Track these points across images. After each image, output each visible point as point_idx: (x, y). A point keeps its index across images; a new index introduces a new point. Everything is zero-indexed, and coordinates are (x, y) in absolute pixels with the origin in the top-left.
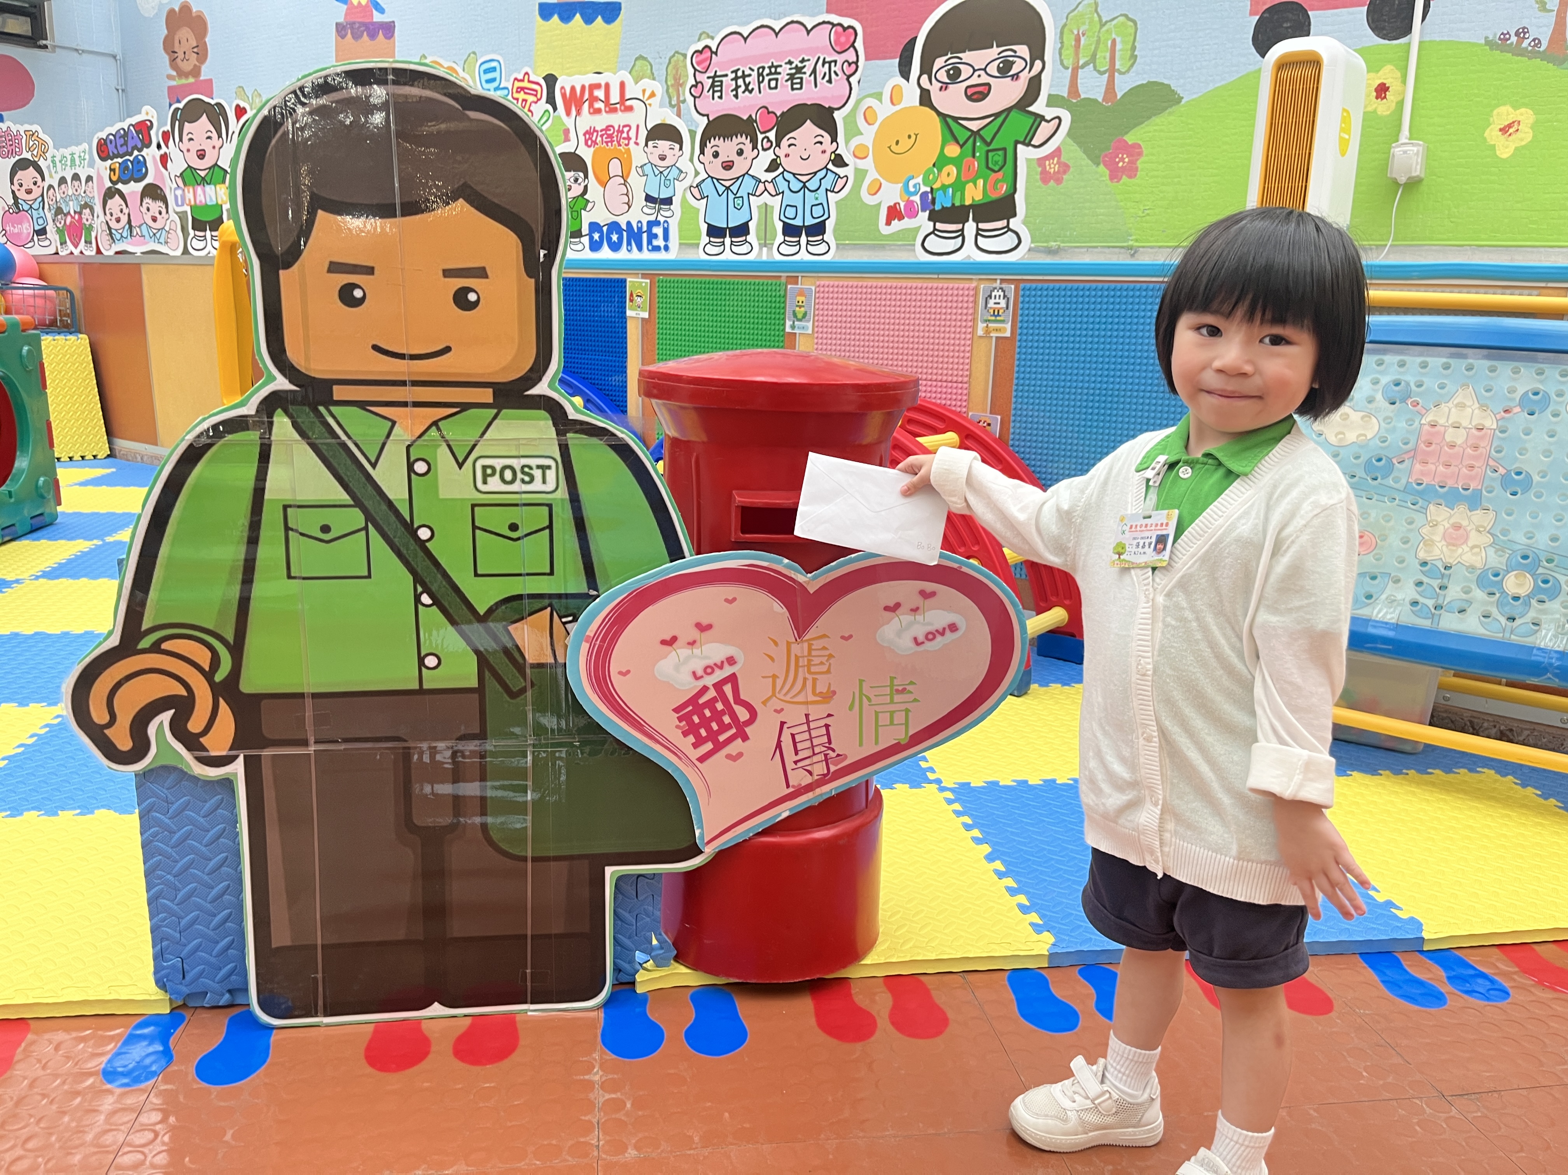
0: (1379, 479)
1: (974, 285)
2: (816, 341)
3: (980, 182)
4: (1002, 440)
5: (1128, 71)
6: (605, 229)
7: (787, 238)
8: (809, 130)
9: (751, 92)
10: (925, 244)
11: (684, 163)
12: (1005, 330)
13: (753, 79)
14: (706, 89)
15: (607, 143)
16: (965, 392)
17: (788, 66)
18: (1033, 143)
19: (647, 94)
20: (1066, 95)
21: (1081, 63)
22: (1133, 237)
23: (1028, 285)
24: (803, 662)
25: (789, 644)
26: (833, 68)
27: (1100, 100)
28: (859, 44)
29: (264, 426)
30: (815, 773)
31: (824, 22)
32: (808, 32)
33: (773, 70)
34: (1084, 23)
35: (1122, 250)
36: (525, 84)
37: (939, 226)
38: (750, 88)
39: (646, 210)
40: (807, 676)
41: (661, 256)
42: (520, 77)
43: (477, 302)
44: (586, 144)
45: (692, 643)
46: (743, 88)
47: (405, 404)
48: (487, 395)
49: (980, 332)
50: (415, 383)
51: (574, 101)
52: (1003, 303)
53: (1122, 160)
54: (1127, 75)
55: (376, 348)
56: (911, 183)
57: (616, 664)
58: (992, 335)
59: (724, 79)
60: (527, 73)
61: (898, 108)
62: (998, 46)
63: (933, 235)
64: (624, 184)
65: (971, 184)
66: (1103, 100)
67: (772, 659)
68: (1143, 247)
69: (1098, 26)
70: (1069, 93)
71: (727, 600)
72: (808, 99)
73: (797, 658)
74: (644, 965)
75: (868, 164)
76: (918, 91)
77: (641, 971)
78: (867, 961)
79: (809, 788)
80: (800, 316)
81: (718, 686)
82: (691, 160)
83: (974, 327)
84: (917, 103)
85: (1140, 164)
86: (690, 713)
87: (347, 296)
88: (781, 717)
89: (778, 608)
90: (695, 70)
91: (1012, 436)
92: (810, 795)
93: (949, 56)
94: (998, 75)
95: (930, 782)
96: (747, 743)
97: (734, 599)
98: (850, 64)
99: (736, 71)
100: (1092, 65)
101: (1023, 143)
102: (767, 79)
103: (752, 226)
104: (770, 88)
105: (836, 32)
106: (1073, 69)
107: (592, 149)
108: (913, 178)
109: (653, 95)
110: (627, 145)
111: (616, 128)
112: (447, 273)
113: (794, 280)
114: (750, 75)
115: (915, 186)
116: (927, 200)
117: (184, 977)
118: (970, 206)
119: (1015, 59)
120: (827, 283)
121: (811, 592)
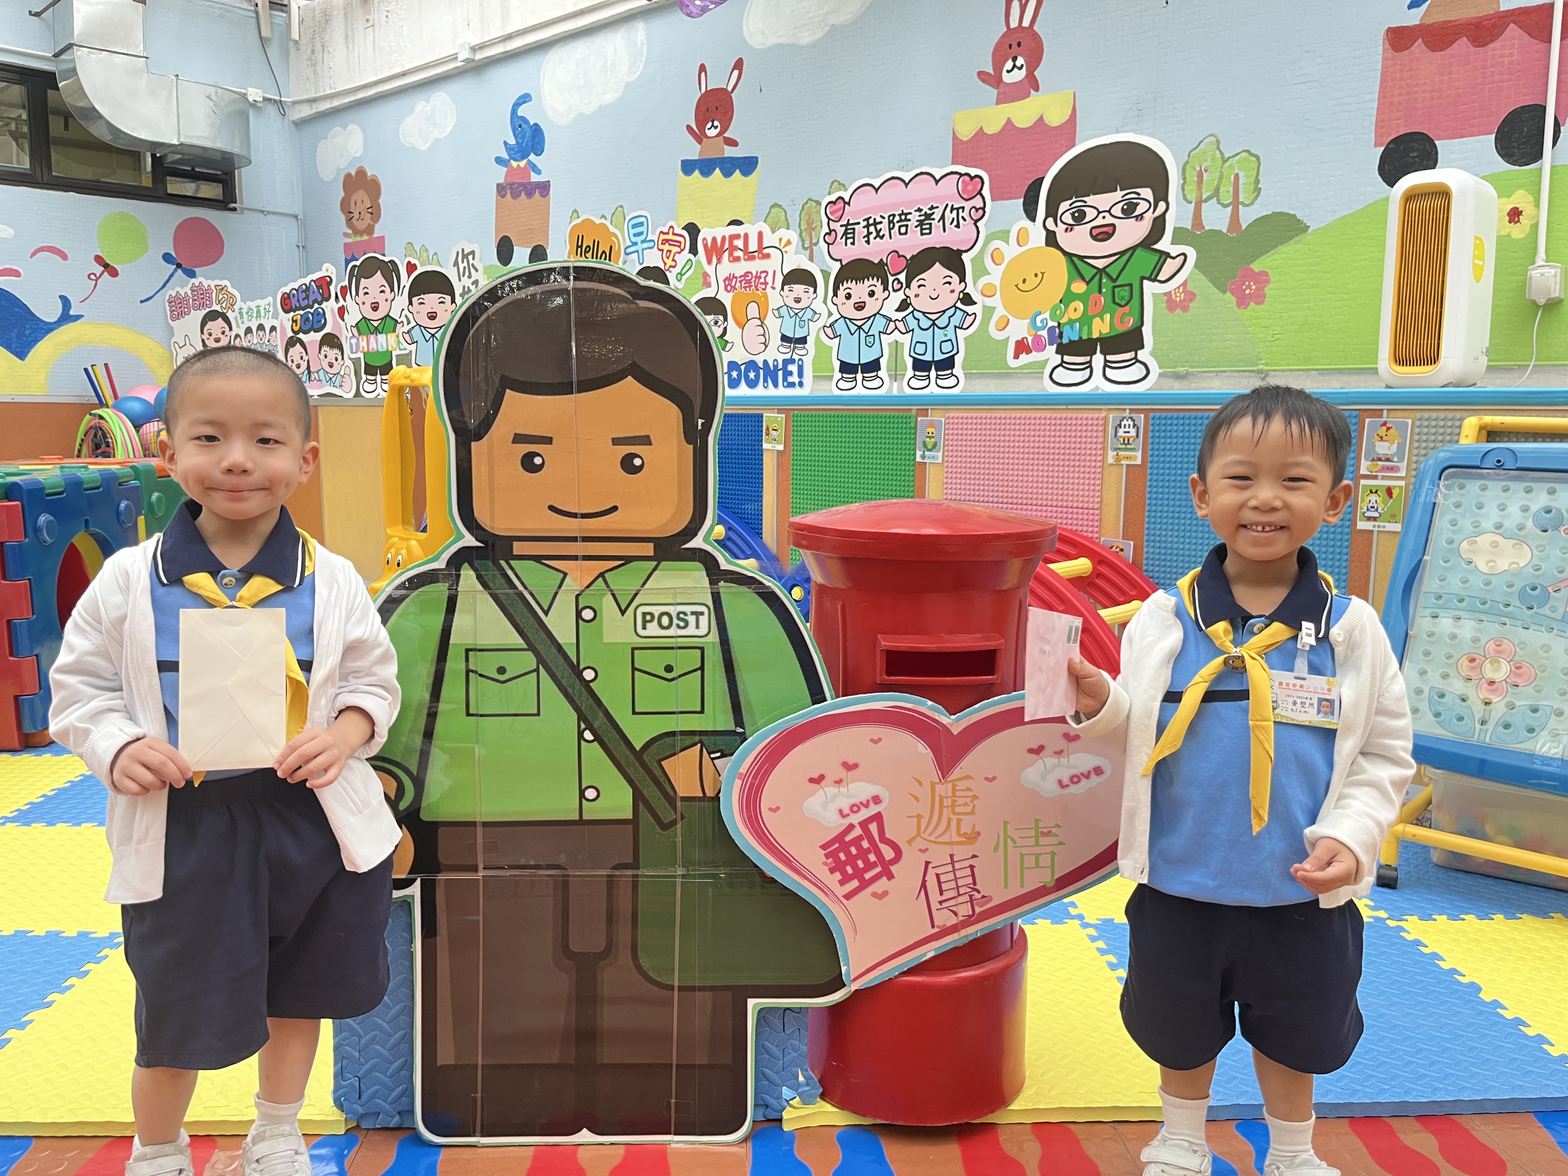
0: (1535, 609)
1: (1103, 414)
2: (946, 470)
3: (1107, 317)
4: (1136, 565)
5: (1252, 203)
6: (743, 367)
7: (917, 373)
8: (938, 271)
9: (882, 237)
10: (1053, 376)
11: (818, 305)
12: (1136, 458)
13: (884, 227)
14: (839, 236)
15: (745, 288)
16: (1097, 518)
17: (918, 213)
18: (1159, 278)
19: (784, 242)
20: (1189, 228)
21: (1204, 197)
22: (1263, 361)
23: (1158, 415)
24: (947, 802)
25: (933, 784)
26: (961, 214)
27: (1225, 231)
28: (986, 192)
29: (451, 579)
30: (960, 914)
31: (952, 173)
32: (937, 182)
33: (903, 217)
34: (1206, 160)
35: (1252, 374)
36: (670, 237)
37: (1067, 358)
38: (881, 234)
39: (782, 349)
40: (952, 816)
41: (796, 392)
42: (666, 230)
43: (642, 466)
44: (726, 289)
45: (839, 782)
46: (874, 234)
47: (575, 558)
48: (648, 549)
49: (1110, 460)
50: (585, 539)
51: (715, 251)
52: (1133, 432)
53: (1249, 287)
54: (1251, 207)
55: (551, 508)
56: (1039, 319)
57: (767, 801)
58: (1122, 462)
59: (856, 227)
60: (671, 227)
61: (1024, 248)
62: (1121, 190)
63: (1060, 368)
64: (761, 326)
65: (1098, 319)
66: (1228, 231)
67: (917, 799)
68: (1274, 371)
69: (1221, 163)
70: (1193, 225)
71: (872, 741)
72: (937, 243)
73: (941, 798)
74: (791, 1102)
75: (995, 301)
76: (1044, 233)
77: (788, 1108)
78: (1014, 1107)
79: (954, 929)
80: (930, 447)
81: (864, 824)
82: (825, 302)
83: (1104, 455)
84: (1044, 245)
85: (1267, 290)
86: (838, 850)
87: (528, 463)
88: (926, 857)
89: (923, 749)
90: (829, 219)
91: (1145, 562)
92: (955, 936)
93: (1074, 199)
94: (1122, 216)
95: (1073, 917)
96: (893, 881)
97: (880, 740)
98: (977, 210)
99: (868, 219)
100: (1215, 199)
101: (1149, 279)
102: (897, 225)
103: (883, 362)
104: (900, 234)
105: (963, 181)
106: (1196, 203)
107: (731, 294)
108: (1040, 314)
109: (789, 243)
110: (764, 289)
111: (754, 274)
112: (616, 441)
113: (925, 413)
114: (881, 223)
115: (1042, 321)
116: (1056, 335)
117: (360, 1098)
118: (1098, 339)
119: (1139, 201)
120: (956, 415)
121: (955, 733)
